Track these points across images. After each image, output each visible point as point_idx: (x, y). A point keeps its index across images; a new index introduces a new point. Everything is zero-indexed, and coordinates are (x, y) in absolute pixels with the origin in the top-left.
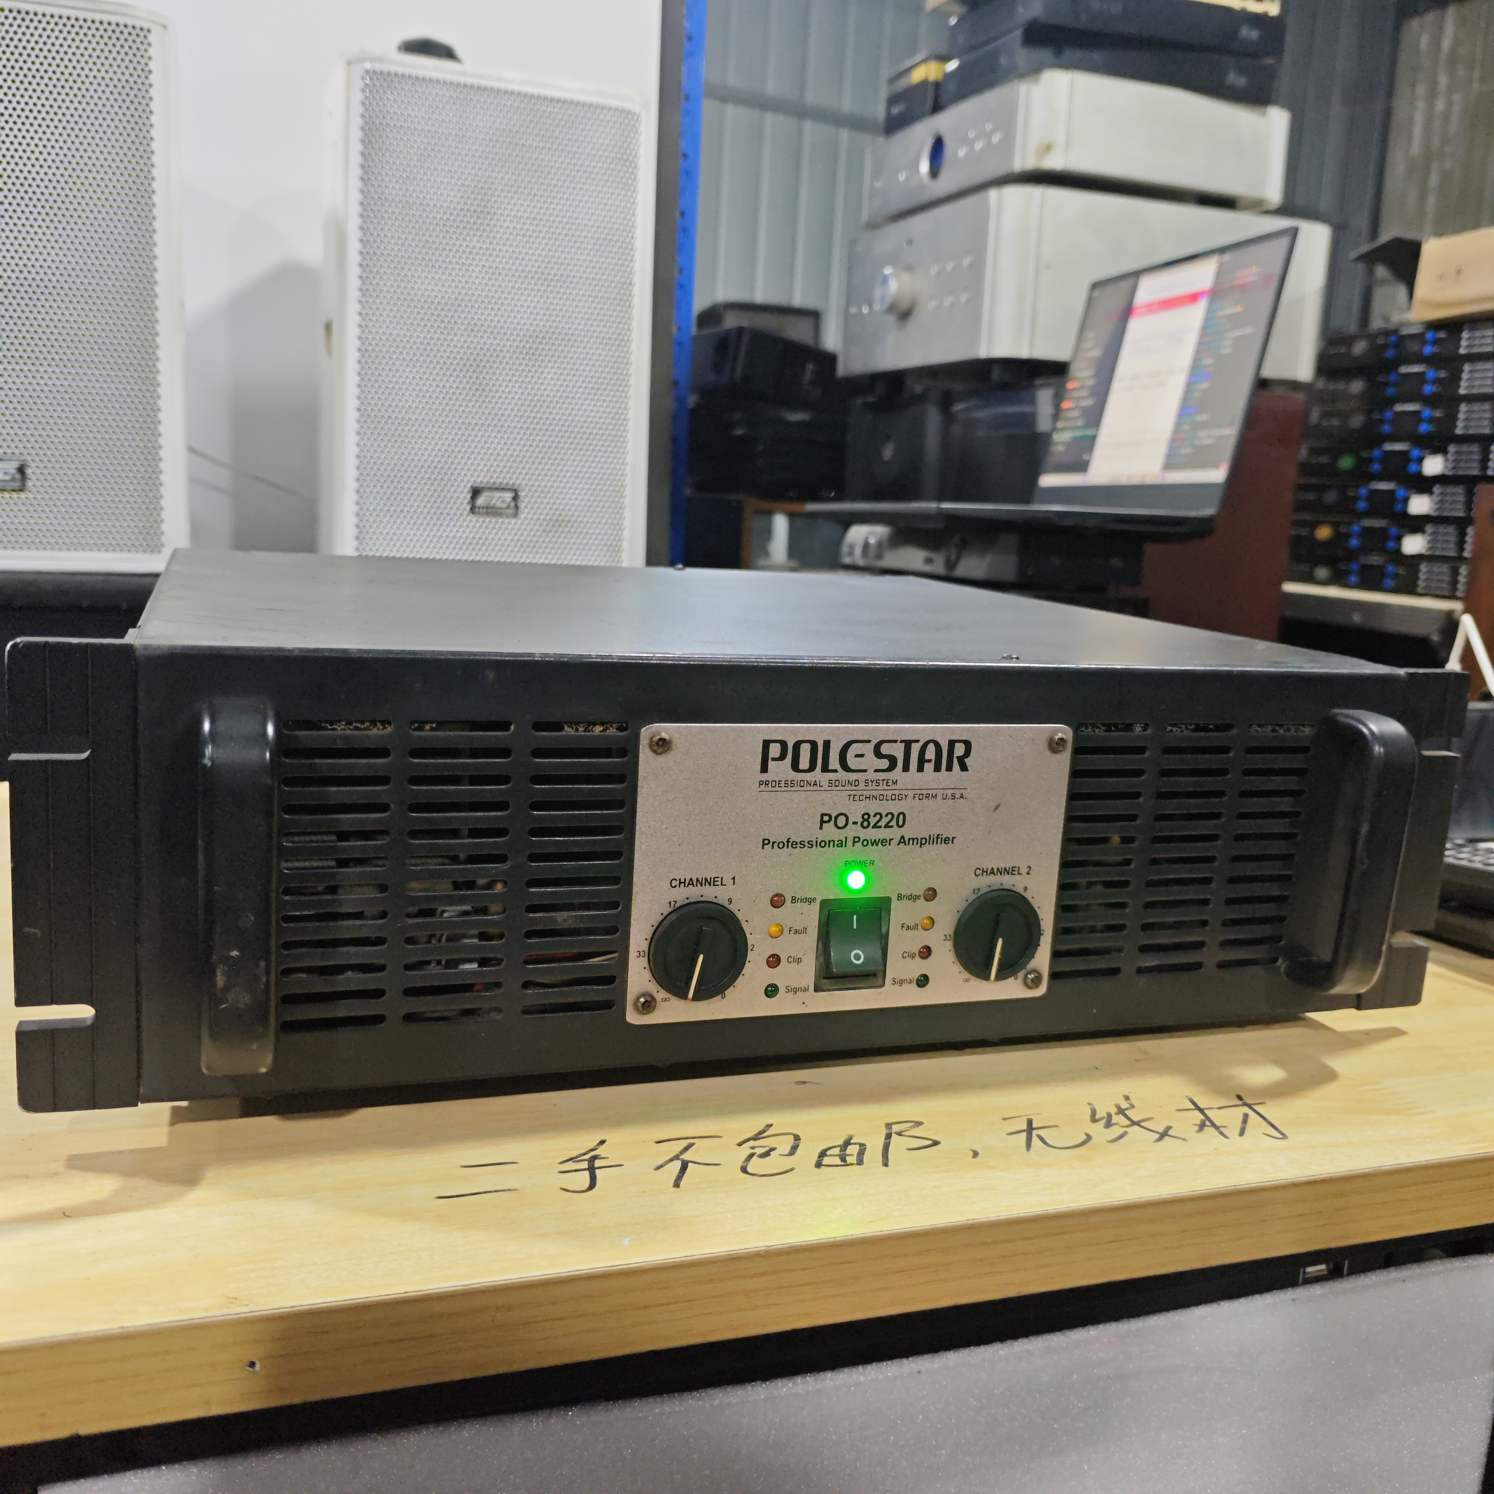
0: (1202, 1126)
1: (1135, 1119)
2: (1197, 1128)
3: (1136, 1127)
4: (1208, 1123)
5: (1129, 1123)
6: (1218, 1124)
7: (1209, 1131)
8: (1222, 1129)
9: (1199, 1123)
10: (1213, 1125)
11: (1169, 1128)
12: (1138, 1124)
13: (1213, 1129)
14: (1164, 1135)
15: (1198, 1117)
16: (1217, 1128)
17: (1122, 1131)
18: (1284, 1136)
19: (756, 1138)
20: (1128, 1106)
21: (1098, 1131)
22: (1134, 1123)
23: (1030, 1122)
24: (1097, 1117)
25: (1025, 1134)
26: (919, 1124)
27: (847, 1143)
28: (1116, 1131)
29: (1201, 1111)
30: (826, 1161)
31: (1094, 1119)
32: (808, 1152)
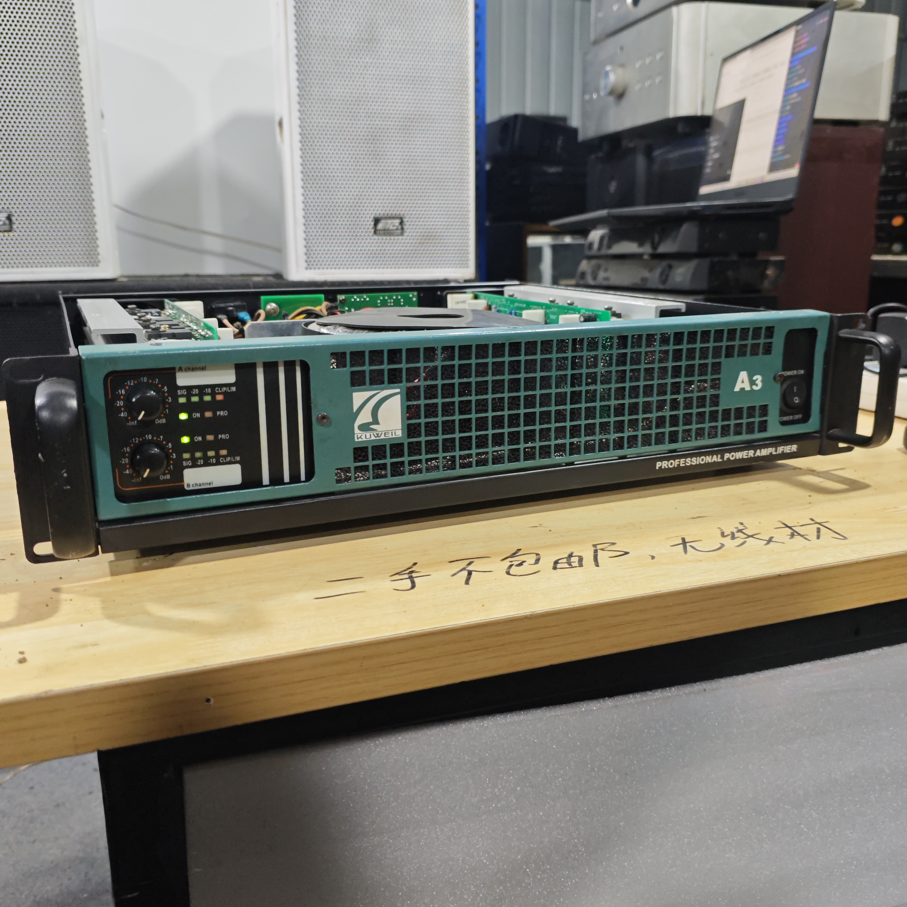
0: (792, 536)
1: (750, 534)
2: (789, 537)
3: (751, 539)
4: (795, 534)
5: (746, 536)
6: (802, 533)
7: (797, 538)
8: (805, 536)
9: (790, 534)
10: (799, 534)
11: (772, 538)
12: (752, 536)
13: (799, 536)
14: (770, 541)
15: (789, 531)
16: (802, 536)
17: (742, 541)
18: (845, 538)
19: (513, 555)
20: (744, 528)
21: (727, 541)
22: (749, 536)
23: (683, 539)
24: (725, 534)
25: (682, 546)
26: (614, 544)
27: (571, 556)
28: (739, 541)
29: (790, 528)
30: (559, 566)
31: (723, 535)
32: (547, 561)
